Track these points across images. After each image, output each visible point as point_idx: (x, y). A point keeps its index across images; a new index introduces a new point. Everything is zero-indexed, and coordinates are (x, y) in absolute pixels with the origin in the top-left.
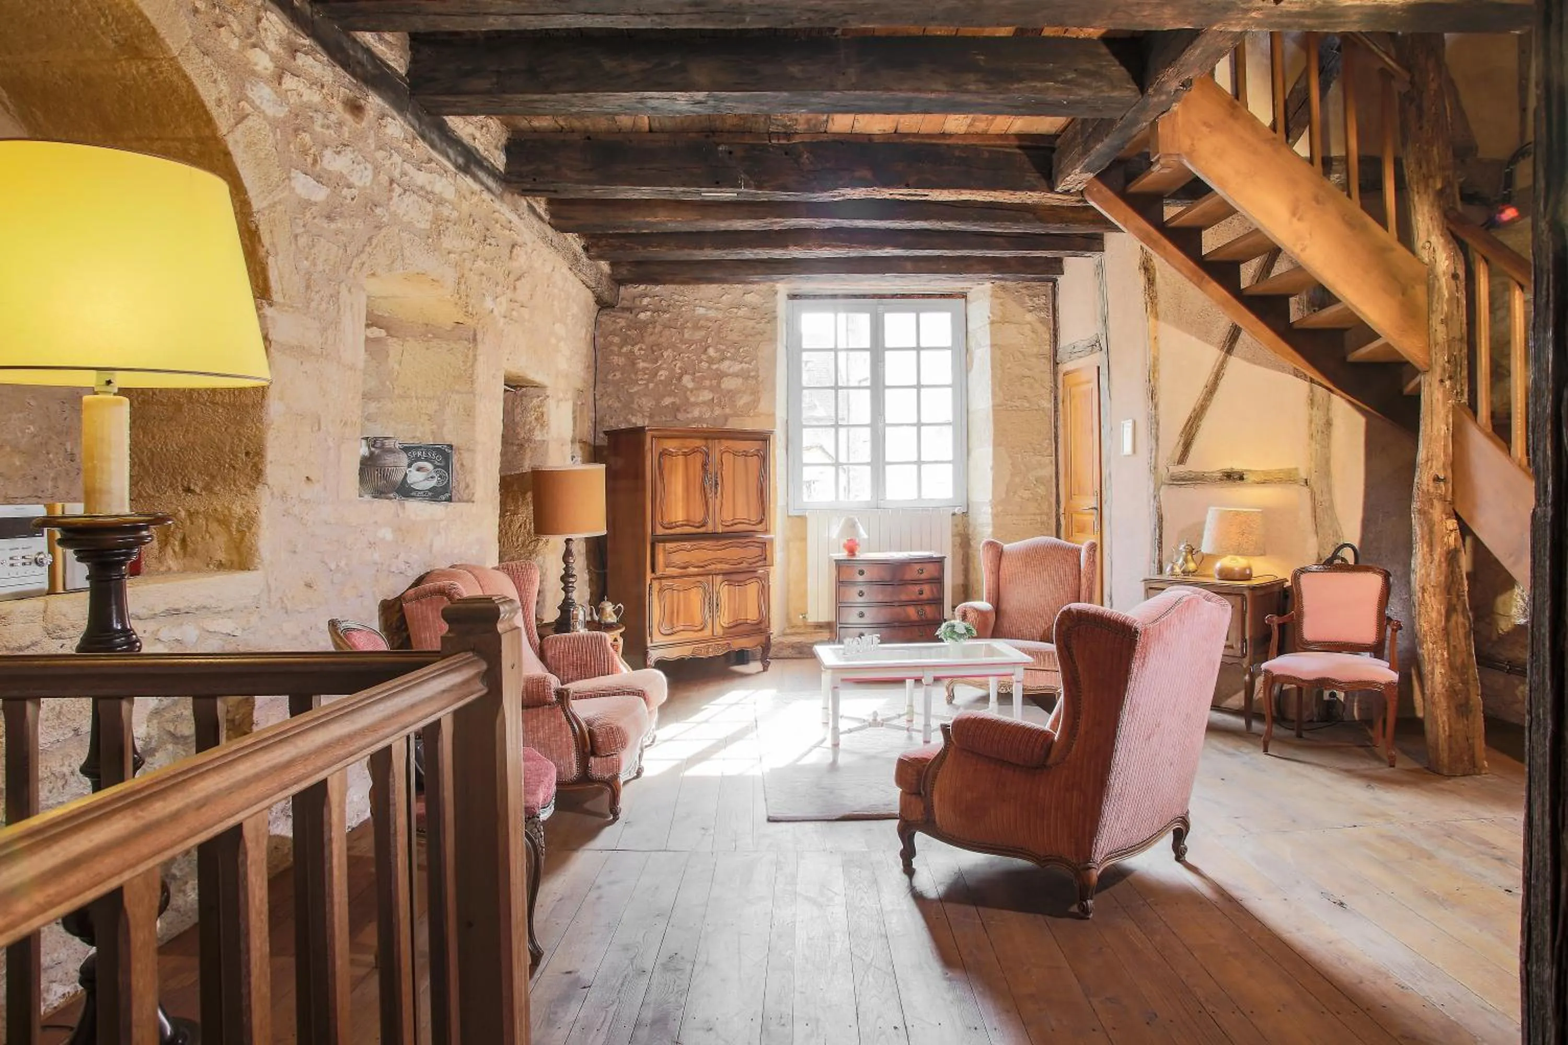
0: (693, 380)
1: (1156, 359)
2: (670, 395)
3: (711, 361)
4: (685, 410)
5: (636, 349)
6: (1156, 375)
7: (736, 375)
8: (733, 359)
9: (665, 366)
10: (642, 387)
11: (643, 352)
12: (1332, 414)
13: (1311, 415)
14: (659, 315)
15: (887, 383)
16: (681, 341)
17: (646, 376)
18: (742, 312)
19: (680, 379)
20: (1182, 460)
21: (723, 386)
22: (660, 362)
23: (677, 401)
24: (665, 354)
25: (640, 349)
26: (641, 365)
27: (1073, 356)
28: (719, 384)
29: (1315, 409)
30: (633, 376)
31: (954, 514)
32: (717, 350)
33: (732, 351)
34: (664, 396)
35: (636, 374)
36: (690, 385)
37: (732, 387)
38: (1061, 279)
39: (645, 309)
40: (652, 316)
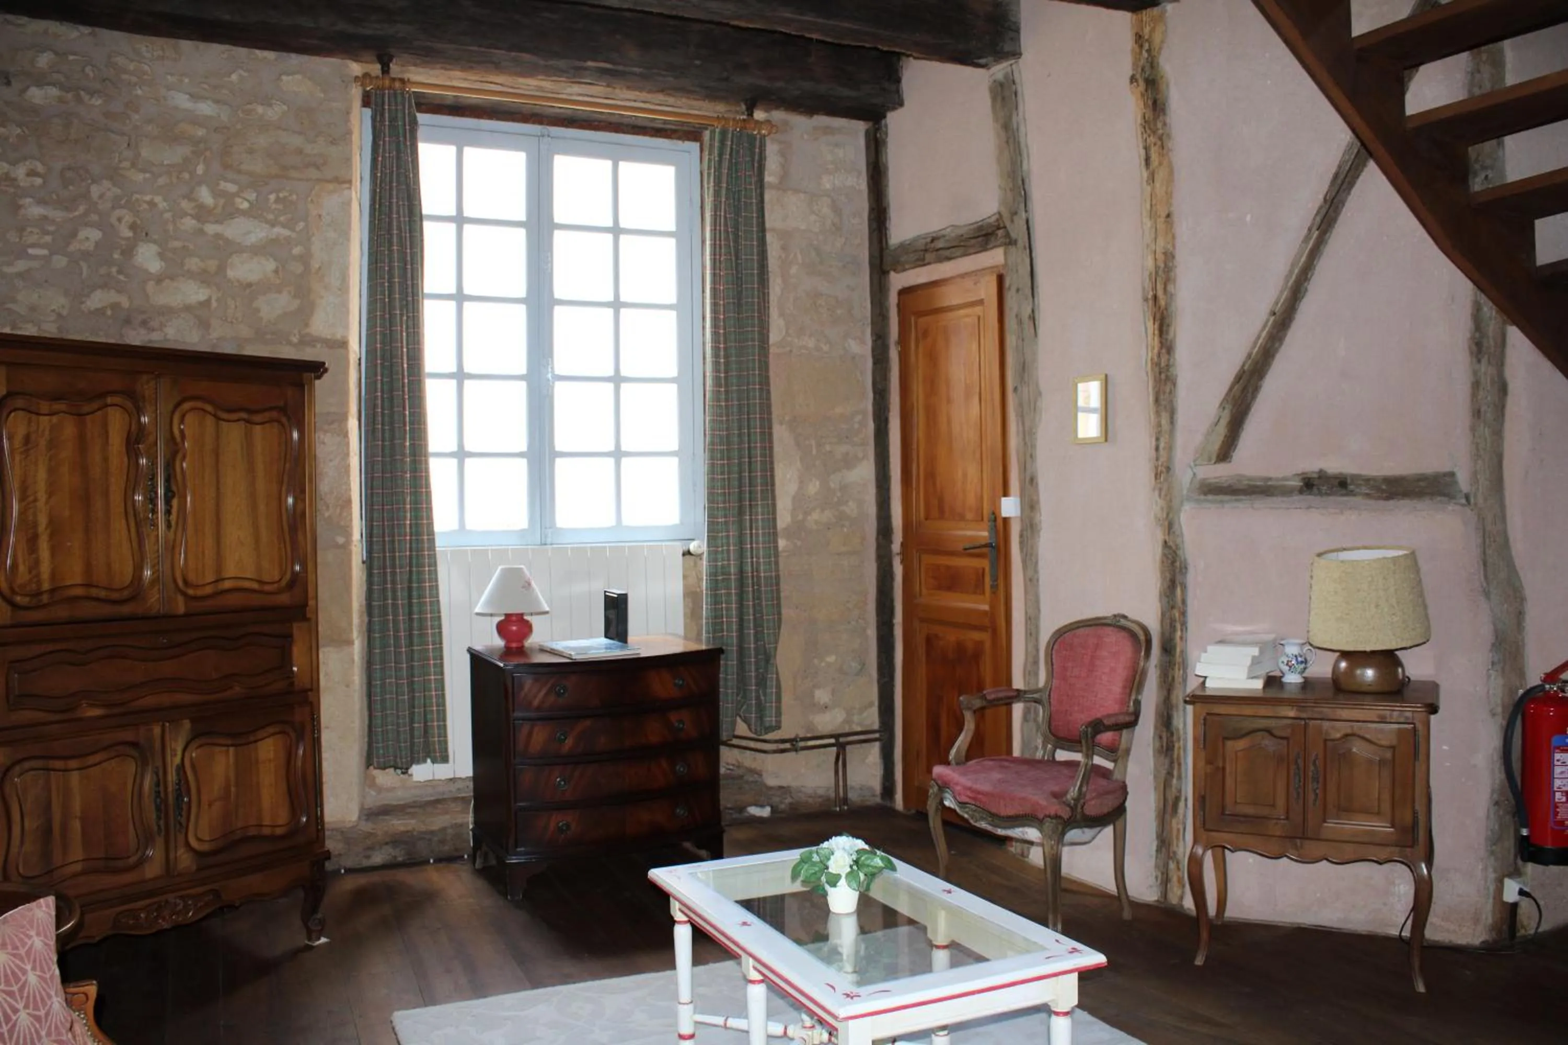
0: (161, 256)
1: (1169, 256)
2: (104, 286)
3: (202, 214)
4: (144, 323)
5: (20, 172)
6: (1170, 288)
7: (257, 250)
8: (254, 212)
9: (94, 217)
10: (35, 264)
11: (38, 181)
12: (1508, 374)
13: (1475, 373)
14: (79, 99)
15: (558, 294)
16: (133, 165)
17: (48, 239)
18: (274, 113)
19: (129, 252)
20: (1224, 455)
21: (230, 273)
22: (82, 209)
23: (125, 302)
24: (95, 191)
25: (32, 173)
26: (36, 211)
27: (929, 257)
28: (222, 269)
29: (1484, 361)
30: (13, 237)
31: (687, 553)
32: (216, 194)
33: (253, 196)
34: (94, 288)
35: (21, 230)
36: (155, 266)
37: (253, 277)
38: (893, 119)
39: (41, 80)
40: (61, 100)
